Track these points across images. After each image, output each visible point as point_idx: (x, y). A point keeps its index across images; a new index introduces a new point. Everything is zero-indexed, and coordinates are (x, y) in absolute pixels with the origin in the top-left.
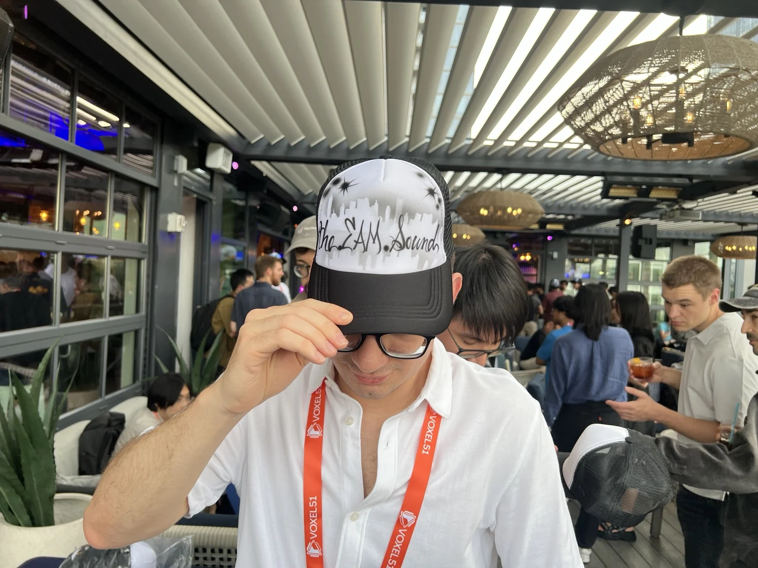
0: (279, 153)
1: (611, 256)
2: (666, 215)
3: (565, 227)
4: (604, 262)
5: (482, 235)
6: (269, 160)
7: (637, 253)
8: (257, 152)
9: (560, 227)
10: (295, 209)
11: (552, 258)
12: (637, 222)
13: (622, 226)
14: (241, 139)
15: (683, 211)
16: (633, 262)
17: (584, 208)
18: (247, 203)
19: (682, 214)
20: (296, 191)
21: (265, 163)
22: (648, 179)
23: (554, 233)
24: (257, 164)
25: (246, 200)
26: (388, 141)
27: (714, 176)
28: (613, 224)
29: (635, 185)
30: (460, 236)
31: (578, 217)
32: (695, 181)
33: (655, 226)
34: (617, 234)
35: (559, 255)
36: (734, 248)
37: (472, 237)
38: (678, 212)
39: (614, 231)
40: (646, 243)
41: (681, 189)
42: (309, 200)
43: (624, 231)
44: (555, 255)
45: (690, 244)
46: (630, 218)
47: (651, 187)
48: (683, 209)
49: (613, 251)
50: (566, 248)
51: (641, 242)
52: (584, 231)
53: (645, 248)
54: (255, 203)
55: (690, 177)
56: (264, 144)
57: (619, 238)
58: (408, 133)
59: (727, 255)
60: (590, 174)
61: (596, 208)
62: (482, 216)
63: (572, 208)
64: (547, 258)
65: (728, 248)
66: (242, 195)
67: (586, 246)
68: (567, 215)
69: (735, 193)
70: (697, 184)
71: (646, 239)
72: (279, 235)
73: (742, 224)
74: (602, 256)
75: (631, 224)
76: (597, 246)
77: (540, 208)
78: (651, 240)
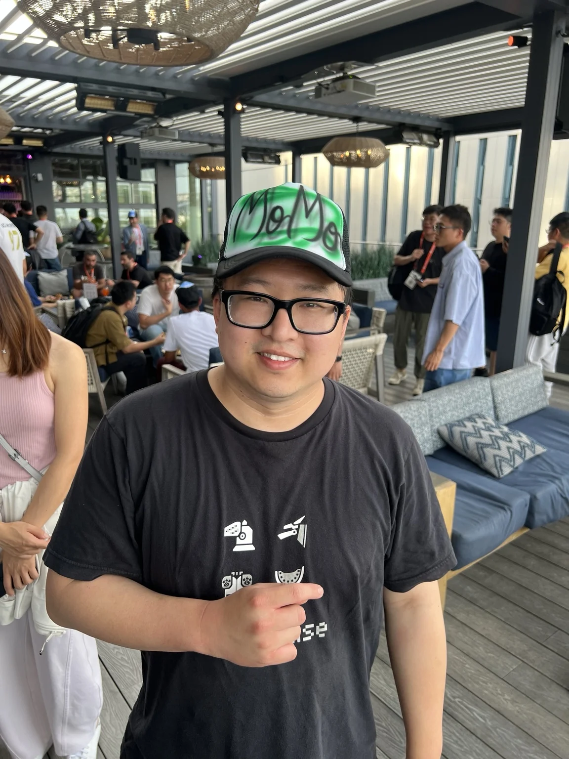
1: (100, 178)
2: (146, 133)
3: (45, 143)
4: (94, 185)
7: (124, 174)
9: (39, 143)
11: (37, 180)
12: (120, 140)
13: (104, 143)
15: (161, 129)
16: (122, 185)
17: (61, 121)
19: (160, 132)
22: (123, 90)
23: (34, 150)
27: (185, 92)
28: (95, 141)
29: (112, 95)
31: (57, 131)
32: (168, 96)
33: (138, 145)
34: (101, 153)
35: (43, 176)
36: (208, 168)
38: (157, 130)
39: (99, 149)
40: (131, 164)
41: (156, 104)
43: (108, 149)
44: (40, 177)
45: (171, 164)
46: (113, 135)
47: (128, 99)
48: (161, 126)
49: (101, 173)
50: (51, 168)
51: (126, 162)
52: (67, 149)
53: (131, 169)
55: (164, 92)
57: (104, 157)
59: (203, 176)
60: (63, 79)
61: (75, 122)
63: (48, 120)
64: (30, 180)
65: (203, 169)
67: (72, 167)
68: (44, 129)
69: (203, 112)
70: (171, 100)
71: (130, 159)
73: (212, 145)
74: (90, 177)
75: (114, 141)
76: (83, 167)
77: (10, 119)
78: (135, 160)
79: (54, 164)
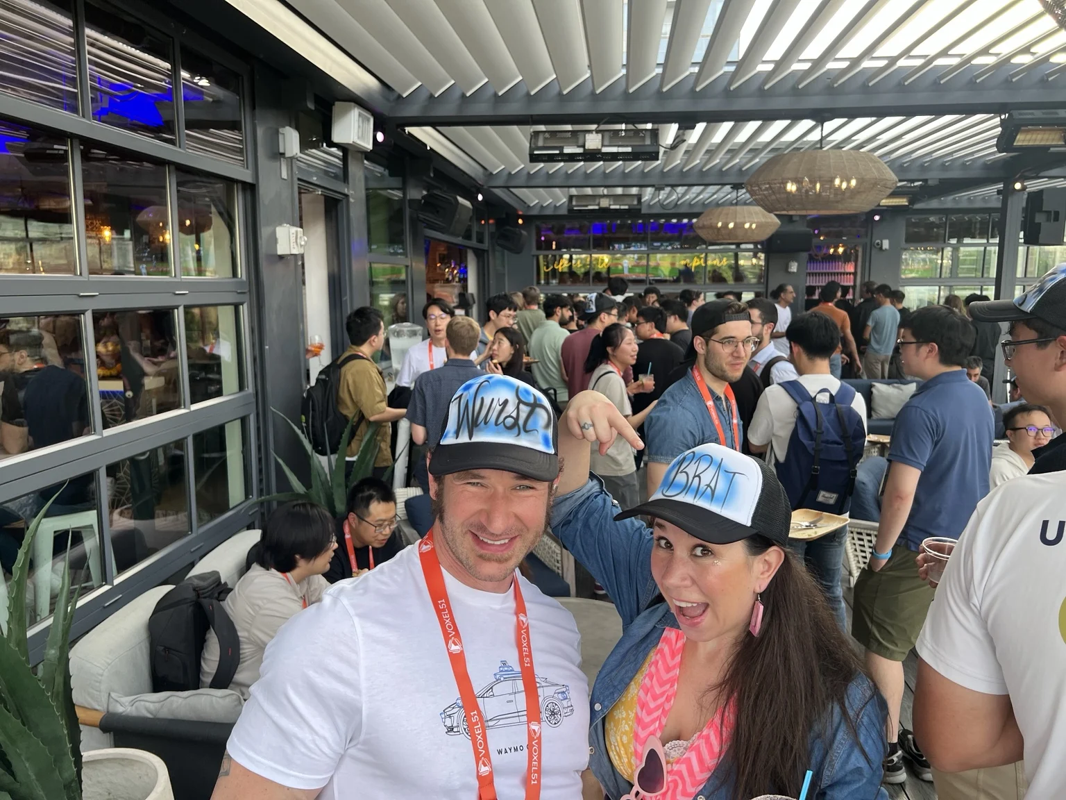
0: (448, 110)
3: (911, 202)
4: (956, 251)
5: (777, 221)
6: (435, 123)
8: (412, 111)
9: (903, 202)
10: (480, 197)
11: (881, 247)
12: (1034, 185)
13: (1007, 193)
14: (386, 91)
17: (944, 167)
18: (404, 194)
20: (481, 170)
21: (429, 129)
24: (415, 131)
25: (403, 189)
26: (627, 76)
28: (992, 190)
30: (739, 226)
31: (932, 182)
34: (999, 205)
35: (891, 243)
37: (759, 226)
40: (1048, 220)
42: (500, 182)
44: (886, 244)
46: (1023, 179)
50: (902, 232)
51: (1039, 218)
52: (934, 204)
53: (1046, 227)
54: (416, 193)
56: (424, 96)
57: (1003, 210)
58: (661, 60)
60: (969, 110)
62: (790, 193)
63: (923, 168)
64: (873, 248)
66: (396, 181)
68: (913, 181)
71: (1048, 213)
72: (459, 240)
75: (1024, 188)
77: (889, 173)
78: (1057, 214)
79: (909, 225)
